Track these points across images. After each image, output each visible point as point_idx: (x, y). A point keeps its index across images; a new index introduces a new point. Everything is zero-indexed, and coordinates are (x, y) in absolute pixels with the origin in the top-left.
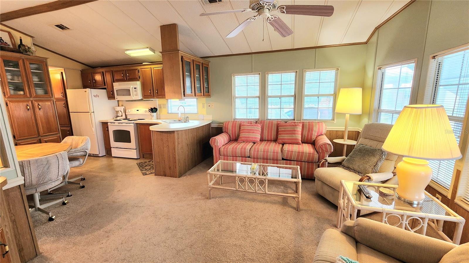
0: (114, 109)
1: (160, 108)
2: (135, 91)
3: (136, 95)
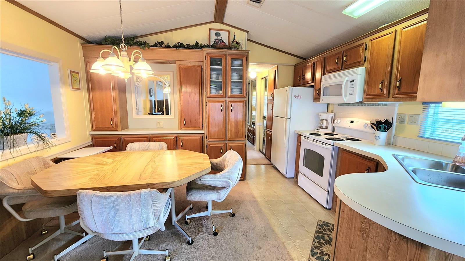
0: (318, 115)
1: (400, 123)
2: (352, 87)
3: (352, 94)
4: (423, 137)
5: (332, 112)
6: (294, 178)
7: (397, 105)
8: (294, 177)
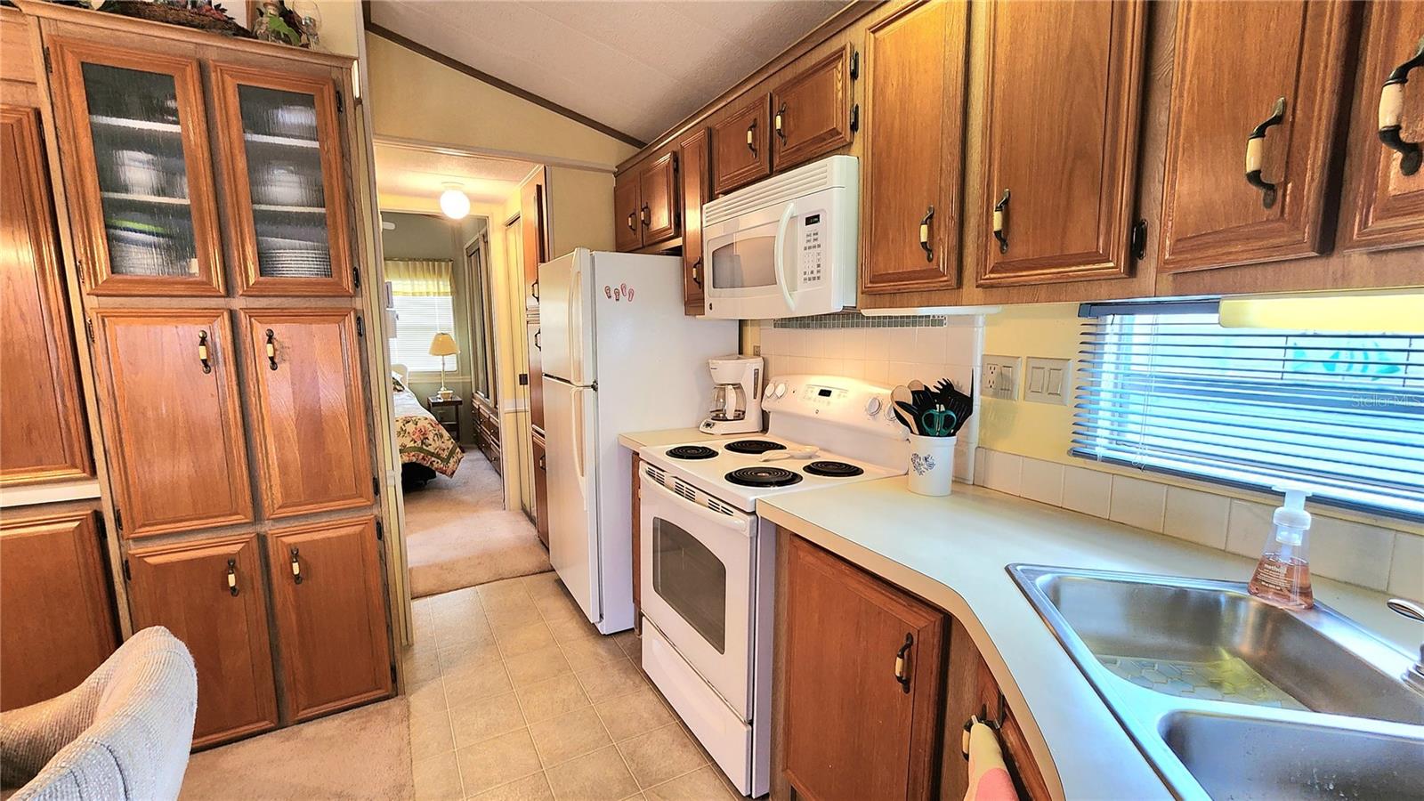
1: (995, 395)
2: (812, 244)
3: (815, 275)
4: (1093, 457)
5: (757, 354)
6: (633, 629)
7: (981, 320)
8: (633, 626)
